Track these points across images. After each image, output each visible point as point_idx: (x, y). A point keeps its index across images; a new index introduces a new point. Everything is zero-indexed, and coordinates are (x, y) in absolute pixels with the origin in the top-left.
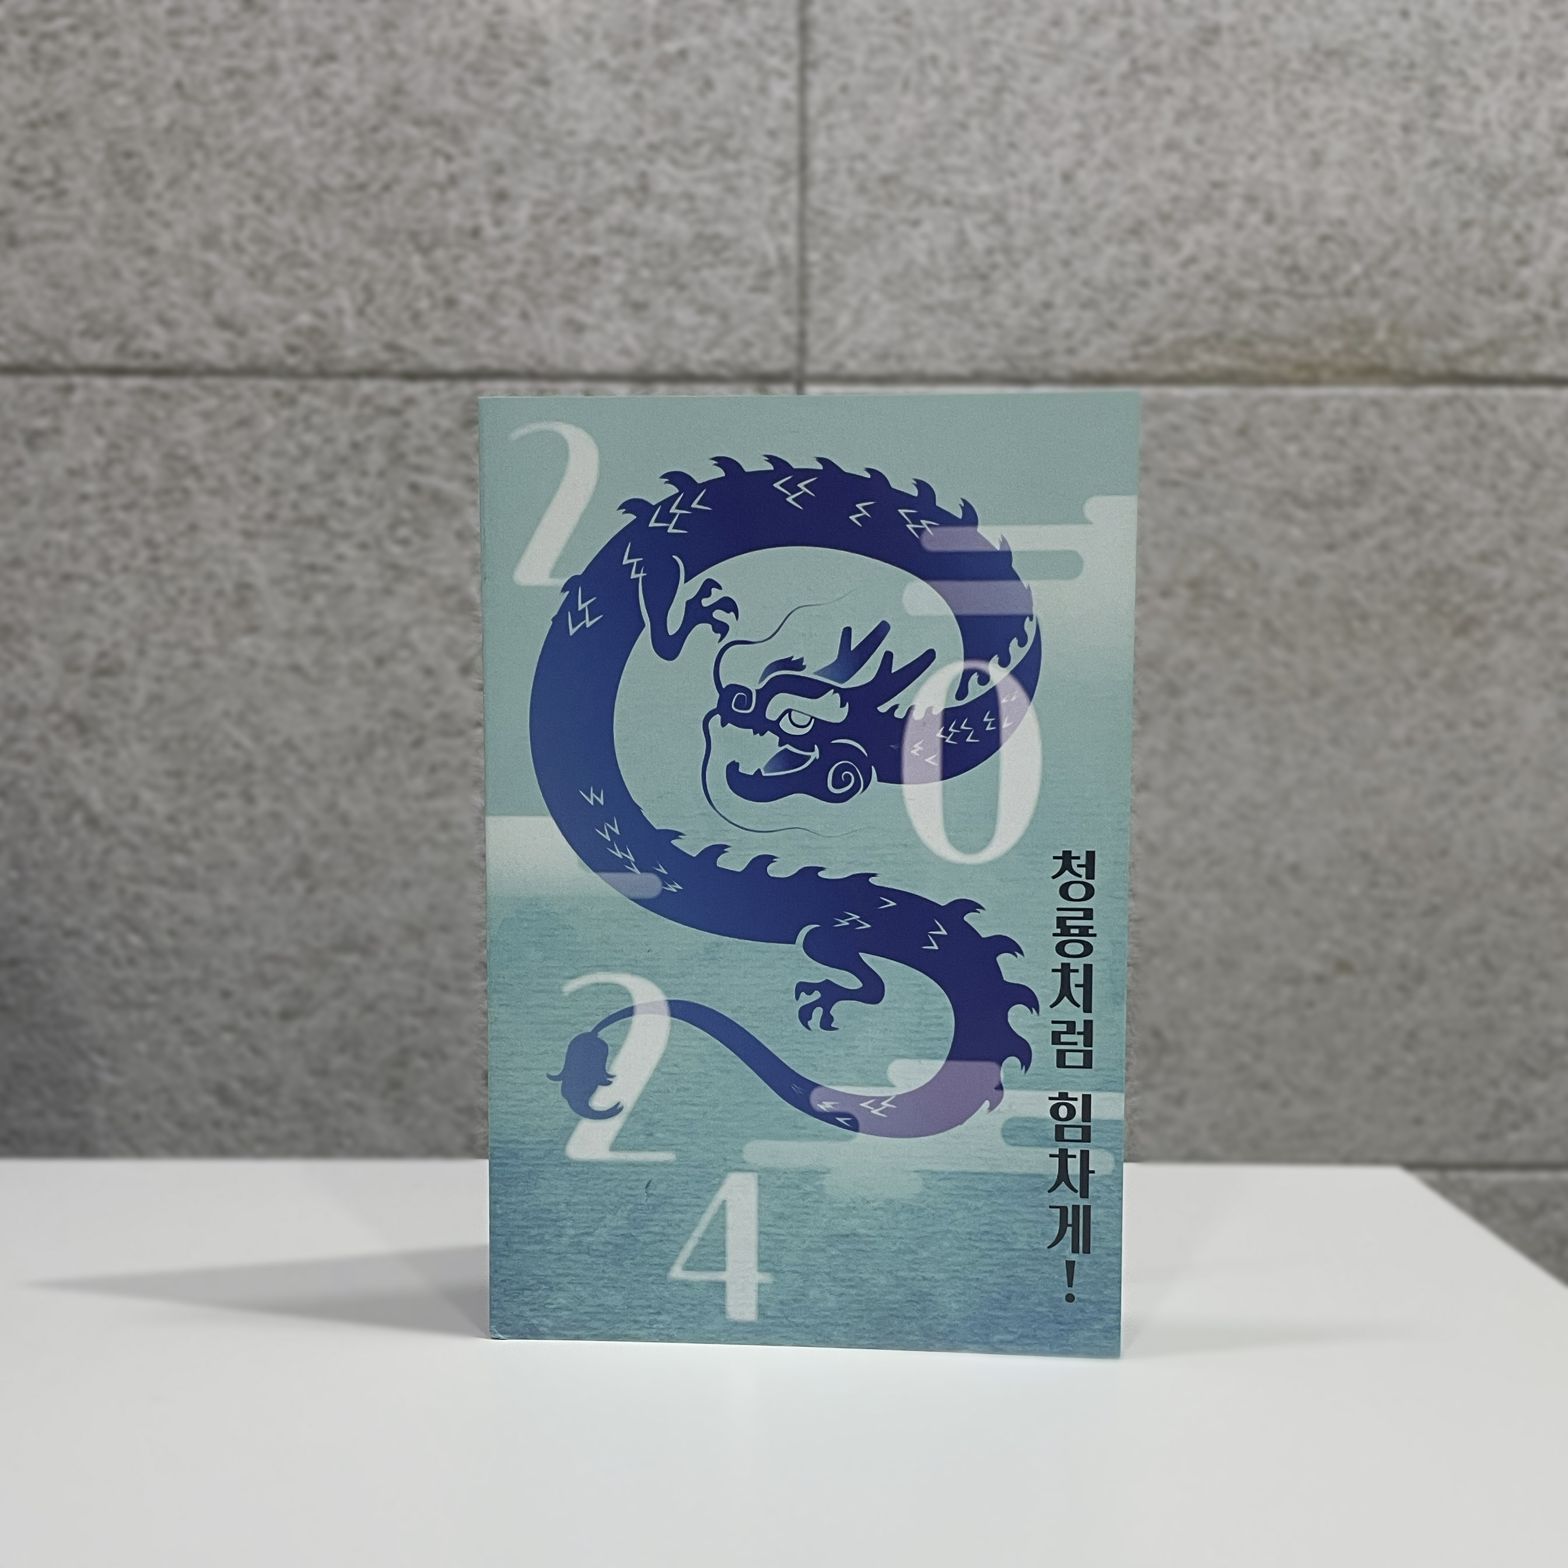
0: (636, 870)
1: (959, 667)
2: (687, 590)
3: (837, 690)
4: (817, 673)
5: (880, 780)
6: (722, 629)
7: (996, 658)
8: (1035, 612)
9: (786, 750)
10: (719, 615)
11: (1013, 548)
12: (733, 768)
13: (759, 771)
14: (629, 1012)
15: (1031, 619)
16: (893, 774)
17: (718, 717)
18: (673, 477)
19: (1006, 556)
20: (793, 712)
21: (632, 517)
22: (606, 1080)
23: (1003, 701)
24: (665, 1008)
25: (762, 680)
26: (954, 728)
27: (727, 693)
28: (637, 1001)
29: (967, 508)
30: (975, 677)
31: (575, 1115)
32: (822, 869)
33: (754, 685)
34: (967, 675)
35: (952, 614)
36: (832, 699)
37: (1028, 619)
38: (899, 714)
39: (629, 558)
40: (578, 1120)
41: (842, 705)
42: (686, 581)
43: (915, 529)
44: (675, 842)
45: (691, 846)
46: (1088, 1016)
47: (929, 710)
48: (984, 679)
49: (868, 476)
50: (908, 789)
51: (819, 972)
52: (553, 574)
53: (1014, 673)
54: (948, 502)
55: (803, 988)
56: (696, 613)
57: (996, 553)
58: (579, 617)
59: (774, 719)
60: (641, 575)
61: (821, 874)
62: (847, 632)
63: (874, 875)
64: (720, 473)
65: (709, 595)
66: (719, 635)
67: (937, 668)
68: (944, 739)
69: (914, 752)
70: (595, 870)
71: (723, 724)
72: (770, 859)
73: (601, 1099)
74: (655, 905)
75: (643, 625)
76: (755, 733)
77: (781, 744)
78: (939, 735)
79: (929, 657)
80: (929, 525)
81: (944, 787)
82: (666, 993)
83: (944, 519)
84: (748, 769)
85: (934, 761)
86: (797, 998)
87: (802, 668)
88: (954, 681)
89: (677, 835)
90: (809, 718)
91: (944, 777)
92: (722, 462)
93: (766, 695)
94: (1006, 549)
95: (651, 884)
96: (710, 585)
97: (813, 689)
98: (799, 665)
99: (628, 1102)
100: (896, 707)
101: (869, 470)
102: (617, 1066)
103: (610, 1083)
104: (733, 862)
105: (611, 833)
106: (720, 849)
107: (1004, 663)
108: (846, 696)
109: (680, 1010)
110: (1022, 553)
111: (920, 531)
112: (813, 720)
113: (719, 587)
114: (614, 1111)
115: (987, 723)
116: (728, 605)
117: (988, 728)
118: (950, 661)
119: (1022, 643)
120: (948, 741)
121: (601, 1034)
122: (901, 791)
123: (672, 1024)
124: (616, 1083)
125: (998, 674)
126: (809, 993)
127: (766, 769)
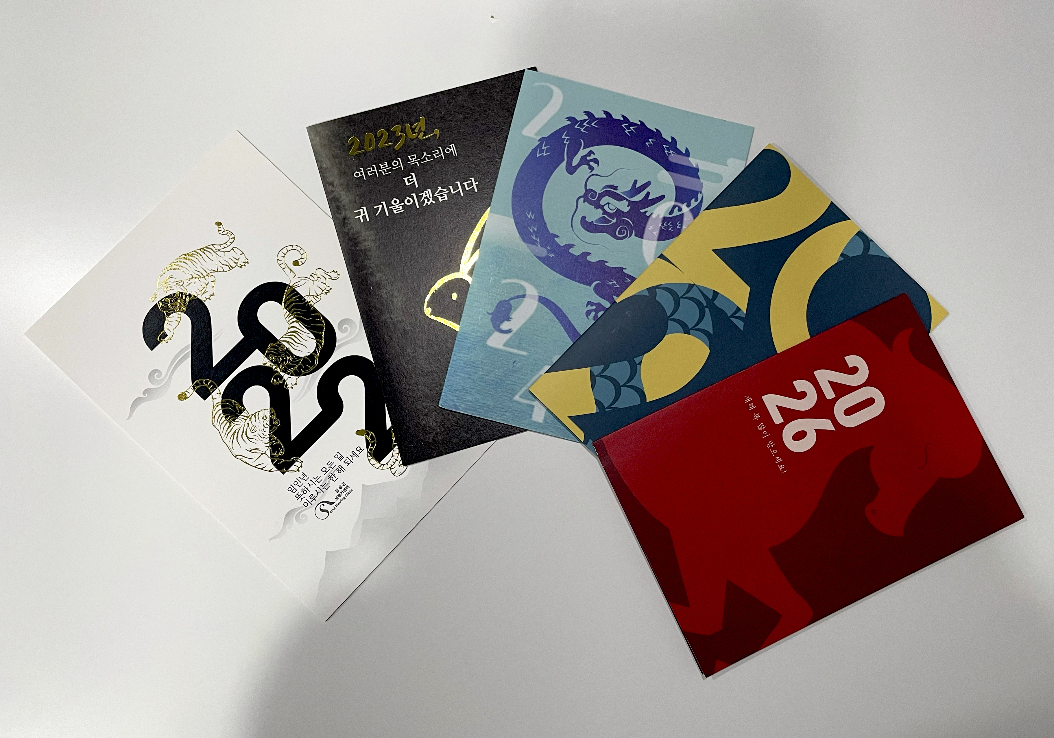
0: (539, 245)
1: (673, 203)
2: (583, 152)
3: (627, 200)
4: (622, 193)
5: (636, 235)
6: (592, 168)
7: (686, 204)
9: (604, 217)
10: (592, 163)
12: (584, 218)
13: (593, 221)
14: (524, 296)
15: (701, 193)
16: (640, 235)
17: (582, 199)
18: (587, 113)
19: (697, 170)
20: (610, 204)
21: (569, 123)
22: (508, 319)
23: (685, 219)
24: (537, 298)
25: (602, 190)
26: (666, 224)
28: (527, 294)
29: (687, 150)
30: (677, 208)
31: (493, 329)
34: (674, 207)
35: (674, 184)
36: (625, 203)
37: (700, 193)
38: (647, 214)
39: (565, 136)
40: (494, 332)
41: (628, 206)
42: (583, 149)
43: (667, 153)
44: (556, 239)
47: (659, 215)
48: (680, 209)
49: (655, 131)
52: (536, 134)
53: (691, 210)
54: (681, 147)
55: (589, 303)
56: (584, 160)
57: (694, 168)
58: (542, 151)
60: (567, 143)
61: (606, 264)
62: (636, 181)
63: (625, 269)
64: (604, 116)
65: (590, 156)
66: (590, 171)
68: (661, 227)
69: (650, 229)
70: (524, 241)
71: (584, 201)
72: (589, 254)
73: (505, 326)
75: (564, 160)
76: (595, 208)
77: (603, 214)
78: (660, 225)
79: (662, 197)
80: (673, 153)
82: (539, 293)
83: (678, 152)
84: (589, 220)
85: (656, 233)
86: (587, 307)
87: (617, 190)
88: (669, 208)
89: (557, 237)
90: (615, 208)
91: (659, 240)
92: (606, 113)
93: (601, 196)
94: (697, 167)
95: (543, 252)
96: (591, 153)
97: (619, 198)
98: (616, 188)
99: (515, 329)
100: (647, 211)
101: (656, 129)
102: (514, 315)
103: (510, 321)
104: (575, 251)
105: (534, 231)
106: (571, 246)
107: (688, 206)
108: (630, 203)
109: (543, 301)
111: (669, 154)
112: (616, 209)
113: (595, 154)
114: (509, 331)
115: (678, 225)
116: (596, 161)
117: (678, 227)
119: (696, 200)
120: (663, 228)
121: (512, 302)
122: (642, 242)
123: (538, 305)
124: (512, 321)
125: (685, 209)
126: (592, 306)
127: (596, 221)
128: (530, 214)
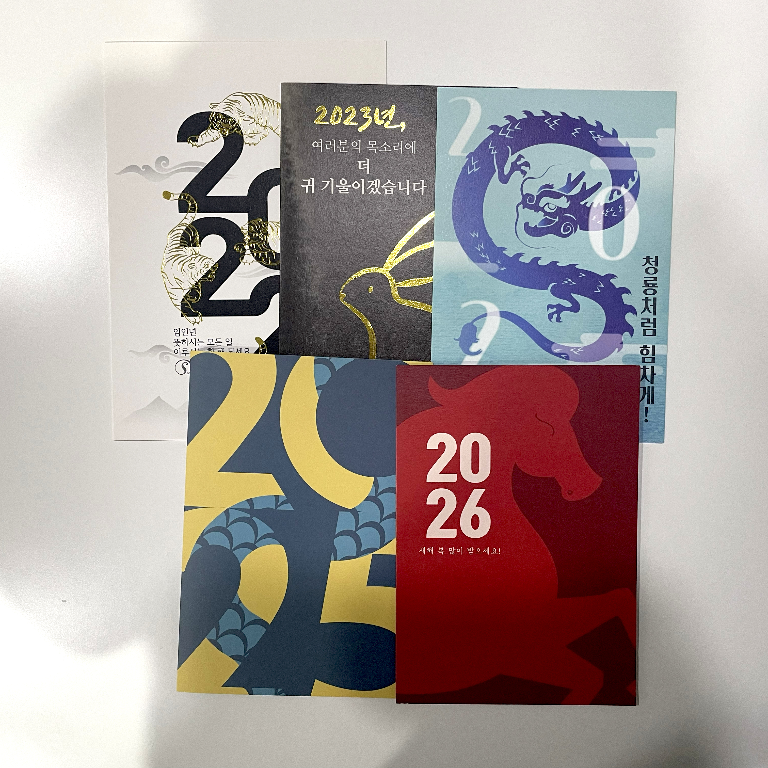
0: (489, 262)
1: (610, 188)
2: (512, 158)
3: (565, 196)
4: (559, 190)
5: (581, 229)
6: (524, 173)
7: (623, 185)
8: (638, 169)
9: (546, 218)
10: (523, 168)
11: (630, 146)
12: (526, 224)
13: (536, 226)
14: (485, 315)
15: (636, 172)
16: (585, 227)
17: (521, 206)
18: (508, 118)
19: (628, 149)
20: (549, 204)
21: (492, 132)
22: (476, 341)
23: (626, 201)
24: (498, 314)
25: (538, 192)
26: (608, 210)
27: (525, 197)
28: (488, 311)
29: (614, 131)
30: (616, 192)
32: (558, 262)
33: (535, 194)
34: (613, 191)
35: (607, 169)
36: (564, 199)
37: (635, 172)
38: (588, 205)
39: (491, 146)
40: (465, 356)
41: (567, 202)
42: (512, 155)
43: (595, 138)
44: (504, 252)
45: (510, 253)
46: (654, 317)
47: (599, 204)
48: (619, 193)
49: (579, 119)
50: (591, 233)
51: (556, 301)
52: (463, 152)
53: (630, 191)
55: (550, 306)
56: (515, 167)
57: (624, 148)
58: (471, 168)
59: (542, 206)
60: (495, 152)
61: (558, 264)
62: (570, 175)
63: (577, 264)
64: (525, 116)
65: (520, 160)
66: (523, 175)
67: (602, 188)
68: (604, 215)
69: (593, 219)
70: (474, 262)
71: (523, 208)
72: (539, 258)
74: (496, 275)
75: (496, 171)
76: (535, 211)
77: (544, 216)
78: (603, 213)
79: (599, 184)
80: (600, 137)
81: (604, 232)
82: (499, 308)
83: (606, 135)
84: (532, 225)
85: (600, 222)
86: (548, 310)
87: (553, 188)
88: (609, 193)
89: (505, 249)
90: (555, 206)
91: (605, 228)
92: (526, 112)
93: (540, 197)
94: (628, 146)
95: (495, 267)
96: (520, 157)
97: (557, 196)
98: (552, 187)
99: (484, 349)
100: (587, 203)
101: (579, 117)
102: (480, 335)
103: (477, 342)
104: (526, 259)
105: (481, 248)
106: (520, 255)
107: (626, 187)
108: (569, 198)
109: (504, 315)
110: (632, 148)
111: (597, 139)
112: (557, 207)
113: (524, 158)
114: (479, 352)
115: (620, 209)
116: (527, 164)
117: (620, 211)
118: (608, 186)
119: (633, 180)
120: (606, 215)
121: (474, 323)
122: (588, 233)
123: (501, 320)
124: (480, 342)
125: (624, 191)
126: (552, 308)
127: (539, 224)
128: (474, 234)
